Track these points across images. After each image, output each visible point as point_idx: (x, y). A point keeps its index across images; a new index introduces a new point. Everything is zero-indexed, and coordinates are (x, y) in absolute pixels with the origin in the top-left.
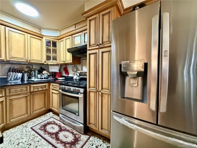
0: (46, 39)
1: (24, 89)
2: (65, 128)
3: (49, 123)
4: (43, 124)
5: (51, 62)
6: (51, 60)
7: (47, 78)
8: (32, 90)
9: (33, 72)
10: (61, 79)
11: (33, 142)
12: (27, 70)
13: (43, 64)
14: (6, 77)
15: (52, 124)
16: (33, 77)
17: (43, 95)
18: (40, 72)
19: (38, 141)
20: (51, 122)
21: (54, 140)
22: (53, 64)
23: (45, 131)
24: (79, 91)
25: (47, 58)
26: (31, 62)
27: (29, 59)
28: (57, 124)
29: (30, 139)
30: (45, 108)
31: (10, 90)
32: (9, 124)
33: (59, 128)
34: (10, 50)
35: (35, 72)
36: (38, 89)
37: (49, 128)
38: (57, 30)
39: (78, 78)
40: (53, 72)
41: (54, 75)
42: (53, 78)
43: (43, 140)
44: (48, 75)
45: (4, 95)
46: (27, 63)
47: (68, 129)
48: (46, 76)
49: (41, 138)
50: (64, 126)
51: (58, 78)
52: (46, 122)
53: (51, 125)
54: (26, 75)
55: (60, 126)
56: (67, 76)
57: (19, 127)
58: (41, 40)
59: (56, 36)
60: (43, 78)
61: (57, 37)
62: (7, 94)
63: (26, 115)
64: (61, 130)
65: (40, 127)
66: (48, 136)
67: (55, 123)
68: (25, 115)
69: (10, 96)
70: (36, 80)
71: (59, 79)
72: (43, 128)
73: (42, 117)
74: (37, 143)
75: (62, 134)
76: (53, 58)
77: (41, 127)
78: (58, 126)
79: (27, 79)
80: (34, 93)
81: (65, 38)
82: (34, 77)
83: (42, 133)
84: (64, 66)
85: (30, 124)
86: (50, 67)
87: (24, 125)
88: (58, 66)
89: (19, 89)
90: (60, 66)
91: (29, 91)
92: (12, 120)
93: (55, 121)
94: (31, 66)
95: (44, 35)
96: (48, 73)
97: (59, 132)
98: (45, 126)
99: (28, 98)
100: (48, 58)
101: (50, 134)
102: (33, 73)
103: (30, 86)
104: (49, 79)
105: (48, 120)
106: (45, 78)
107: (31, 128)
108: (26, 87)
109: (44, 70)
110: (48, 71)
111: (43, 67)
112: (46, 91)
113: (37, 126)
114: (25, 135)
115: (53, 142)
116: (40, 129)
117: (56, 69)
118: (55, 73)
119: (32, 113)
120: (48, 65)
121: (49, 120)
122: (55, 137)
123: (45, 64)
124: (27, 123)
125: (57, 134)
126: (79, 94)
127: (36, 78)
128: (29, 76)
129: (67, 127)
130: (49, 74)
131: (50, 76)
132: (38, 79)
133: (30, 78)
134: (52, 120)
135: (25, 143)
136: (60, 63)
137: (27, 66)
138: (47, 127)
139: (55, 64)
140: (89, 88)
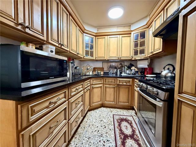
0: (134, 34)
1: (113, 81)
2: (138, 139)
3: (126, 120)
4: (122, 117)
5: (139, 57)
6: (139, 55)
7: (135, 74)
8: (118, 83)
10: (149, 76)
11: (108, 127)
12: (120, 66)
13: (131, 60)
14: (108, 71)
15: (128, 122)
16: (123, 73)
17: (127, 90)
18: (129, 68)
19: (110, 130)
20: (128, 120)
21: (120, 142)
23: (120, 125)
25: (134, 53)
26: (121, 59)
27: (120, 56)
28: (132, 127)
29: (108, 123)
30: (128, 104)
31: (106, 80)
32: (104, 104)
33: (132, 133)
35: (124, 67)
36: (123, 83)
40: (142, 68)
41: (143, 71)
42: (142, 74)
43: (113, 131)
44: (136, 72)
45: (102, 83)
46: (119, 60)
47: (141, 143)
48: (133, 72)
49: (113, 129)
50: (139, 135)
51: (147, 75)
52: (125, 117)
53: (127, 123)
54: (118, 70)
55: (134, 131)
57: (108, 109)
58: (130, 36)
59: (145, 24)
60: (130, 74)
62: (104, 83)
63: (114, 103)
64: (132, 136)
65: (118, 118)
66: (118, 131)
67: (131, 124)
68: (113, 102)
69: (106, 84)
70: (125, 75)
71: (148, 77)
72: (119, 121)
73: (125, 110)
74: (109, 131)
75: (131, 143)
76: (140, 52)
77: (119, 119)
78: (133, 129)
79: (119, 74)
80: (120, 86)
81: (154, 20)
82: (124, 72)
83: (117, 124)
85: (115, 111)
86: (138, 62)
87: (112, 109)
88: (147, 60)
90: (149, 60)
91: (116, 83)
92: (105, 102)
93: (133, 122)
94: (123, 63)
95: (133, 29)
96: (136, 69)
97: (129, 138)
98: (122, 120)
99: (116, 89)
100: (136, 53)
101: (121, 131)
102: (123, 69)
103: (117, 79)
104: (137, 75)
105: (127, 117)
106: (132, 74)
107: (113, 115)
109: (132, 65)
110: (136, 67)
112: (130, 87)
113: (117, 116)
114: (107, 117)
115: (119, 142)
116: (117, 121)
117: (144, 65)
118: (145, 69)
119: (117, 103)
120: (137, 60)
121: (129, 117)
122: (122, 138)
123: (133, 59)
124: (114, 109)
125: (126, 137)
126: (157, 99)
127: (125, 73)
128: (121, 71)
129: (140, 140)
130: (136, 70)
131: (138, 72)
132: (126, 74)
133: (121, 73)
134: (130, 118)
135: (104, 123)
136: (148, 56)
137: (121, 63)
138: (123, 123)
139: (142, 58)
140: (179, 93)
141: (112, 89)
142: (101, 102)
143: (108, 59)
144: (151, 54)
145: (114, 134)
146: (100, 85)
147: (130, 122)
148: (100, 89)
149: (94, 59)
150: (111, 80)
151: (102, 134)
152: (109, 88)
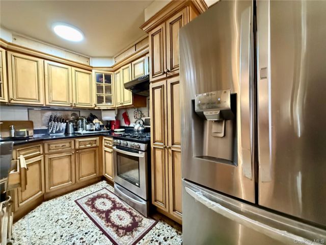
0: (96, 72)
1: (67, 145)
2: (121, 205)
3: (99, 197)
4: (91, 196)
5: (104, 106)
6: (104, 103)
7: (99, 130)
8: (77, 147)
9: (80, 121)
10: (118, 131)
11: (75, 221)
12: (73, 118)
13: (93, 109)
14: (46, 128)
15: (103, 197)
16: (80, 129)
17: (93, 154)
18: (90, 120)
19: (82, 220)
20: (102, 195)
21: (104, 221)
22: (106, 108)
23: (93, 207)
24: (139, 147)
25: (98, 100)
26: (77, 106)
27: (74, 102)
28: (110, 199)
29: (73, 216)
30: (95, 174)
31: (49, 145)
32: (48, 193)
33: (113, 204)
34: (50, 91)
35: (82, 120)
36: (85, 145)
37: (98, 203)
38: (111, 57)
39: (141, 128)
40: (107, 121)
41: (109, 124)
42: (108, 129)
43: (88, 219)
44: (101, 126)
45: (41, 152)
46: (72, 108)
47: (126, 207)
48: (97, 126)
49: (87, 216)
51: (115, 130)
52: (95, 194)
53: (102, 199)
54: (71, 125)
55: (114, 202)
56: (128, 126)
57: (61, 198)
58: (90, 74)
59: (110, 66)
60: (93, 130)
61: (112, 67)
62: (46, 152)
63: (70, 182)
64: (115, 207)
65: (87, 200)
66: (95, 214)
67: (107, 197)
68: (68, 182)
69: (49, 154)
70: (85, 132)
71: (116, 132)
72: (90, 203)
73: (91, 186)
74: (81, 223)
75: (116, 214)
76: (106, 99)
77: (89, 201)
78: (112, 201)
79: (73, 132)
80: (80, 151)
81: (122, 68)
82: (82, 127)
83: (88, 209)
84: (123, 112)
85: (75, 195)
86: (103, 113)
87: (67, 196)
88: (114, 111)
89: (60, 144)
90: (116, 110)
91: (73, 147)
92: (52, 188)
93: (109, 193)
94: (77, 113)
95: (93, 66)
96: (100, 122)
97: (112, 211)
98: (94, 199)
99: (73, 157)
100: (100, 100)
101: (99, 212)
102: (81, 123)
103: (75, 141)
104: (102, 131)
105: (99, 192)
106: (96, 130)
107: (76, 201)
108: (70, 143)
109: (94, 117)
110: (101, 120)
111: (94, 113)
112: (97, 149)
113: (83, 199)
114: (66, 210)
115: (102, 223)
116: (86, 203)
117: (110, 117)
118: (111, 122)
119: (77, 180)
120: (100, 110)
121: (101, 191)
122: (104, 216)
123: (96, 108)
124: (71, 193)
125: (108, 212)
126: (140, 152)
127: (84, 130)
128: (75, 127)
129: (123, 204)
130: (101, 124)
131: (103, 126)
132: (87, 130)
133: (76, 129)
134: (104, 192)
135: (65, 220)
136: (116, 106)
137: (73, 112)
138: (96, 202)
139: (109, 108)
140: (154, 142)
141: (66, 160)
142: (40, 192)
143: (48, 103)
144: (120, 105)
145: (91, 221)
146: (38, 158)
147: (105, 196)
148: (37, 166)
149: (6, 101)
150: (62, 143)
151: (71, 235)
152: (60, 158)
